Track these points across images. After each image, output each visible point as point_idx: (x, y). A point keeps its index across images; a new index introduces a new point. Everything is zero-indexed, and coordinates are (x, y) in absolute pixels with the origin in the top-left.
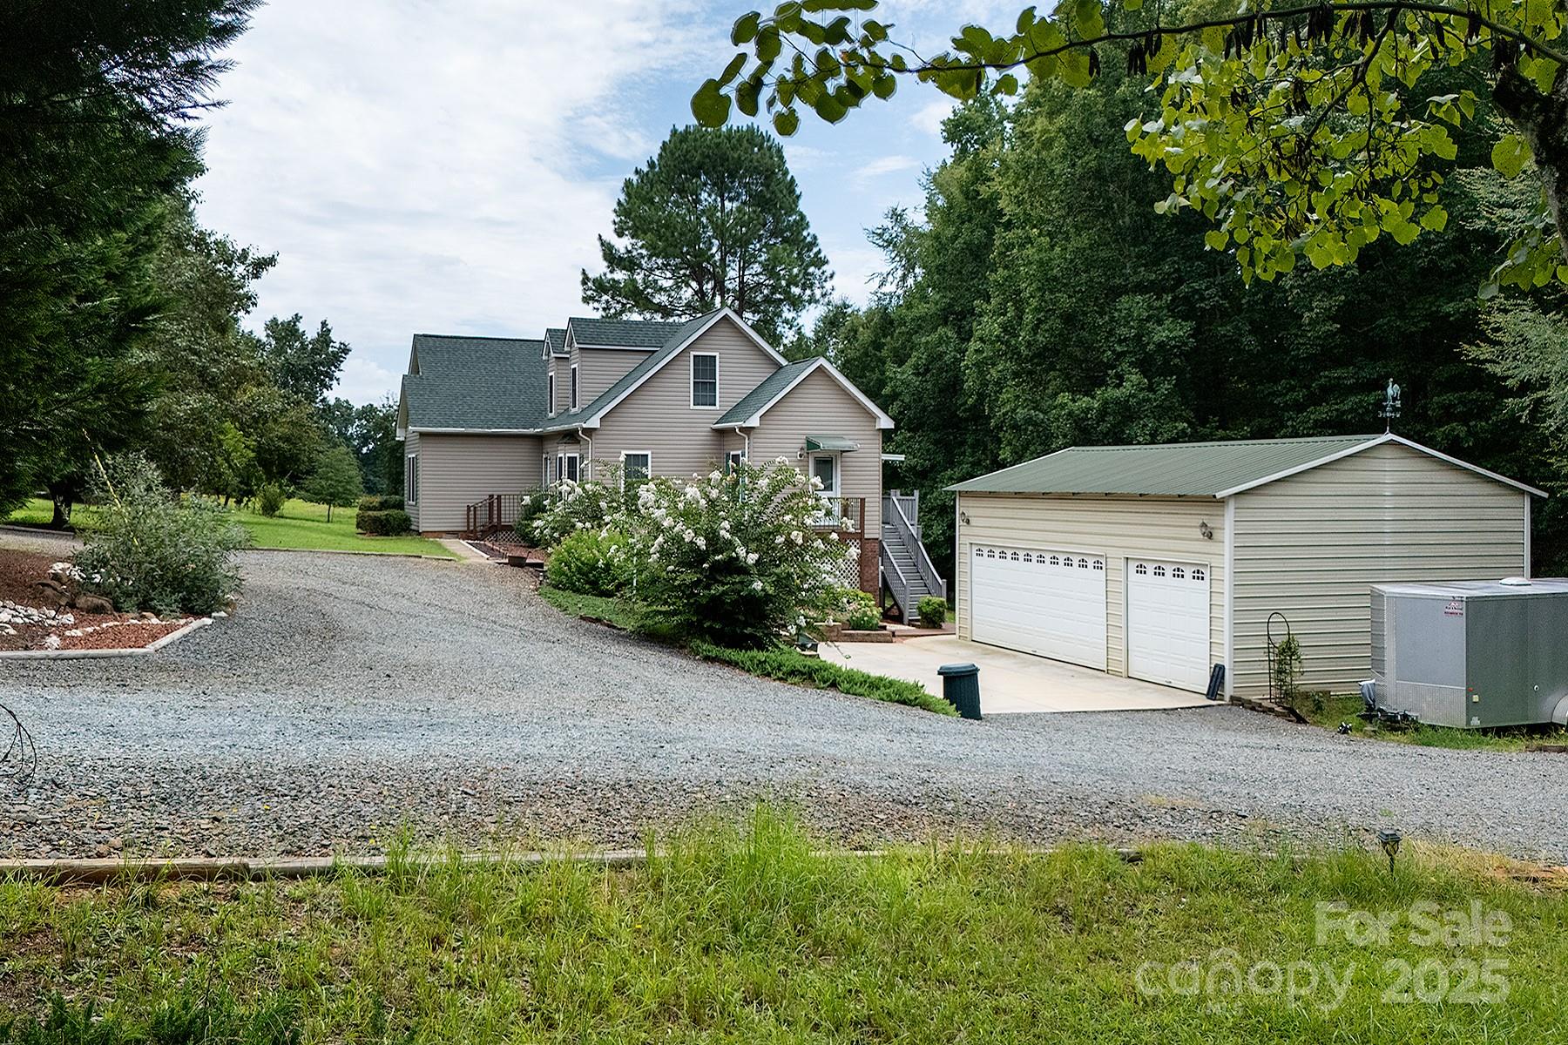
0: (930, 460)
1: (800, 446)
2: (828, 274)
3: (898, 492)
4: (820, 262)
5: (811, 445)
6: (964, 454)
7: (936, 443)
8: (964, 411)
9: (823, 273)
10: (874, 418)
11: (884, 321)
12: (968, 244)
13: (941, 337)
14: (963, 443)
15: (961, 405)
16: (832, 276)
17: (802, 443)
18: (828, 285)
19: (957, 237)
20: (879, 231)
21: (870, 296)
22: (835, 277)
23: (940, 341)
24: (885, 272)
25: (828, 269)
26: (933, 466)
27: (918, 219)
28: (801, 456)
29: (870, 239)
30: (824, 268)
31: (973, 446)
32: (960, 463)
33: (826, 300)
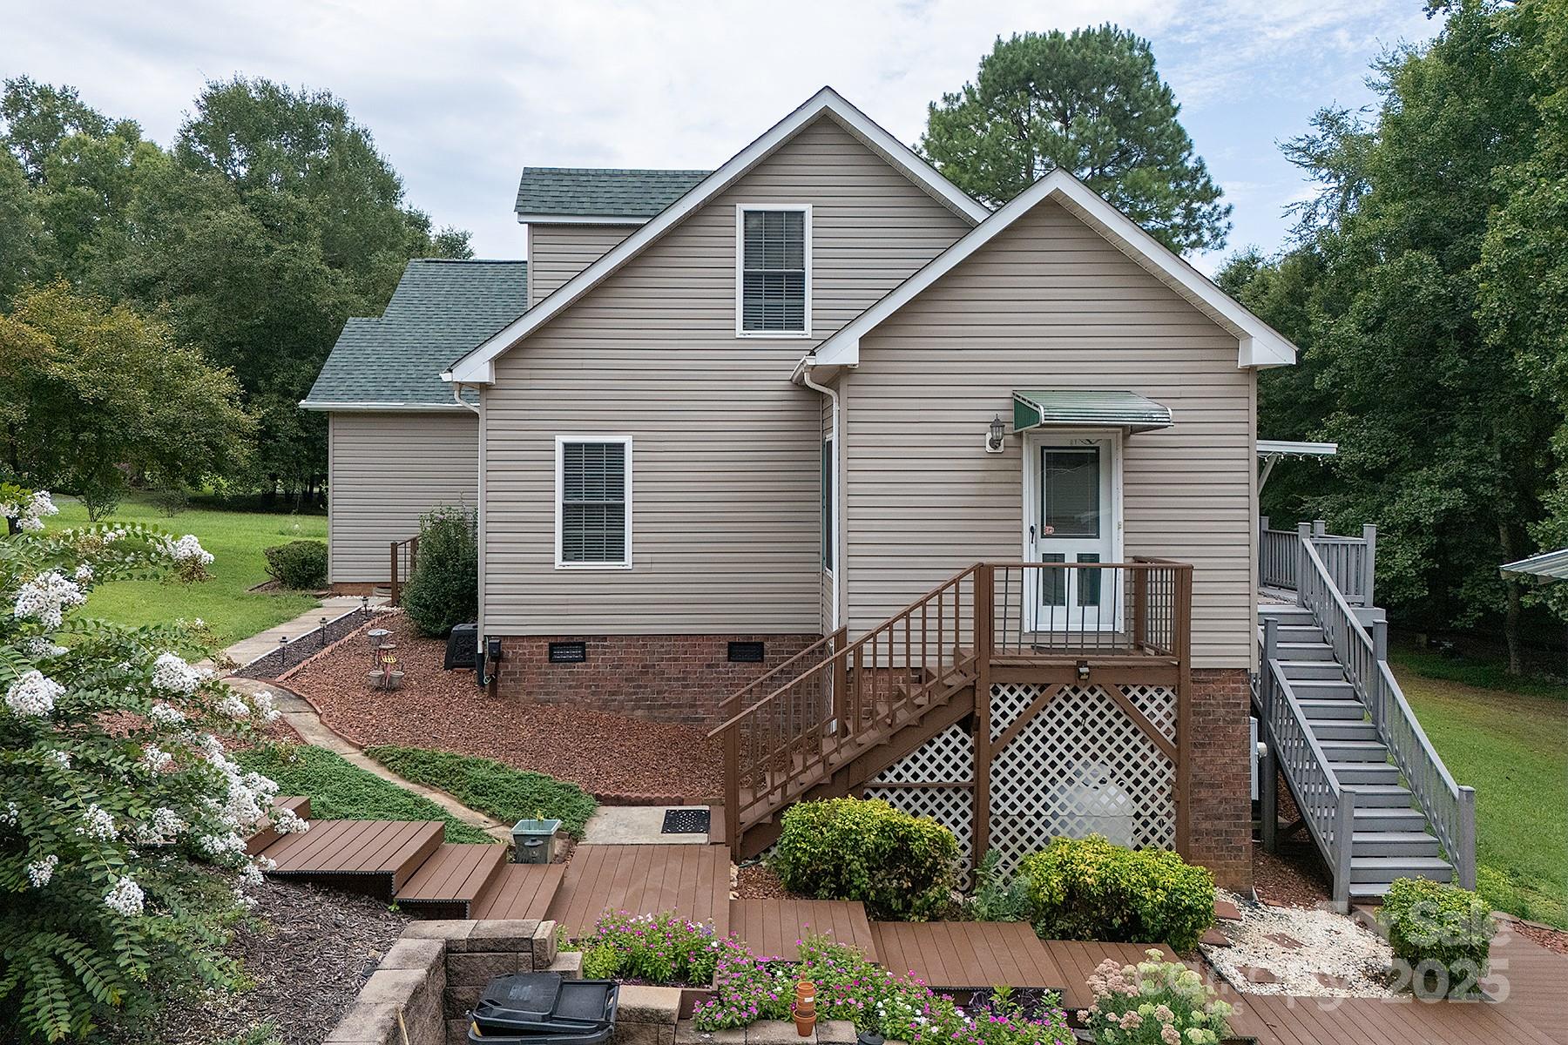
0: (1388, 455)
1: (991, 416)
2: (1222, 209)
3: (1320, 526)
4: (1209, 194)
5: (1024, 413)
6: (1451, 444)
7: (1399, 429)
8: (1453, 378)
9: (1215, 208)
10: (1231, 338)
11: (1307, 267)
12: (1455, 125)
13: (1409, 266)
14: (1452, 427)
15: (1449, 368)
16: (1228, 211)
17: (1001, 407)
18: (1222, 224)
19: (1433, 119)
20: (1302, 145)
21: (1289, 235)
22: (1233, 211)
23: (1409, 270)
24: (1312, 201)
25: (1221, 202)
26: (1394, 464)
27: (1369, 122)
28: (995, 443)
29: (1289, 157)
30: (1217, 201)
31: (1466, 434)
32: (1445, 459)
33: (1219, 241)
